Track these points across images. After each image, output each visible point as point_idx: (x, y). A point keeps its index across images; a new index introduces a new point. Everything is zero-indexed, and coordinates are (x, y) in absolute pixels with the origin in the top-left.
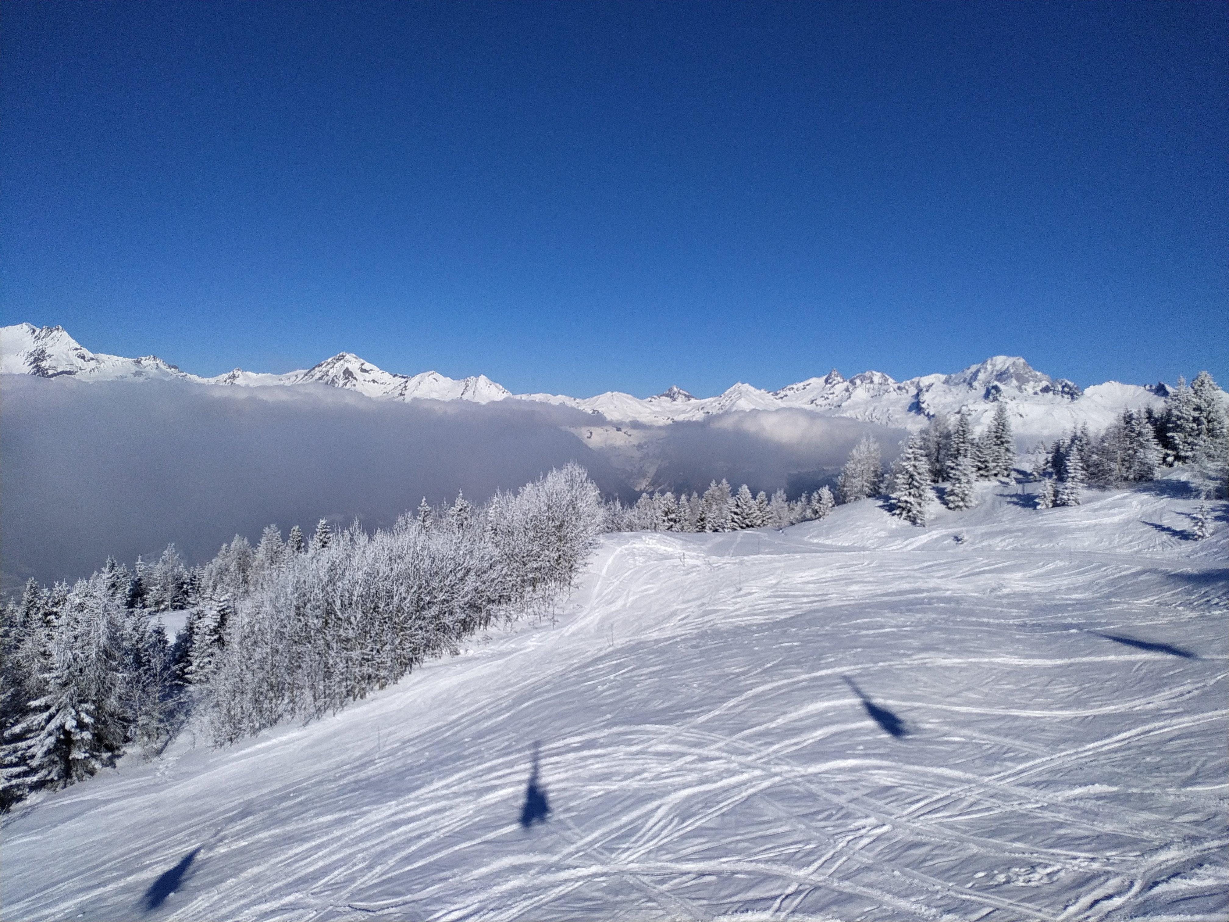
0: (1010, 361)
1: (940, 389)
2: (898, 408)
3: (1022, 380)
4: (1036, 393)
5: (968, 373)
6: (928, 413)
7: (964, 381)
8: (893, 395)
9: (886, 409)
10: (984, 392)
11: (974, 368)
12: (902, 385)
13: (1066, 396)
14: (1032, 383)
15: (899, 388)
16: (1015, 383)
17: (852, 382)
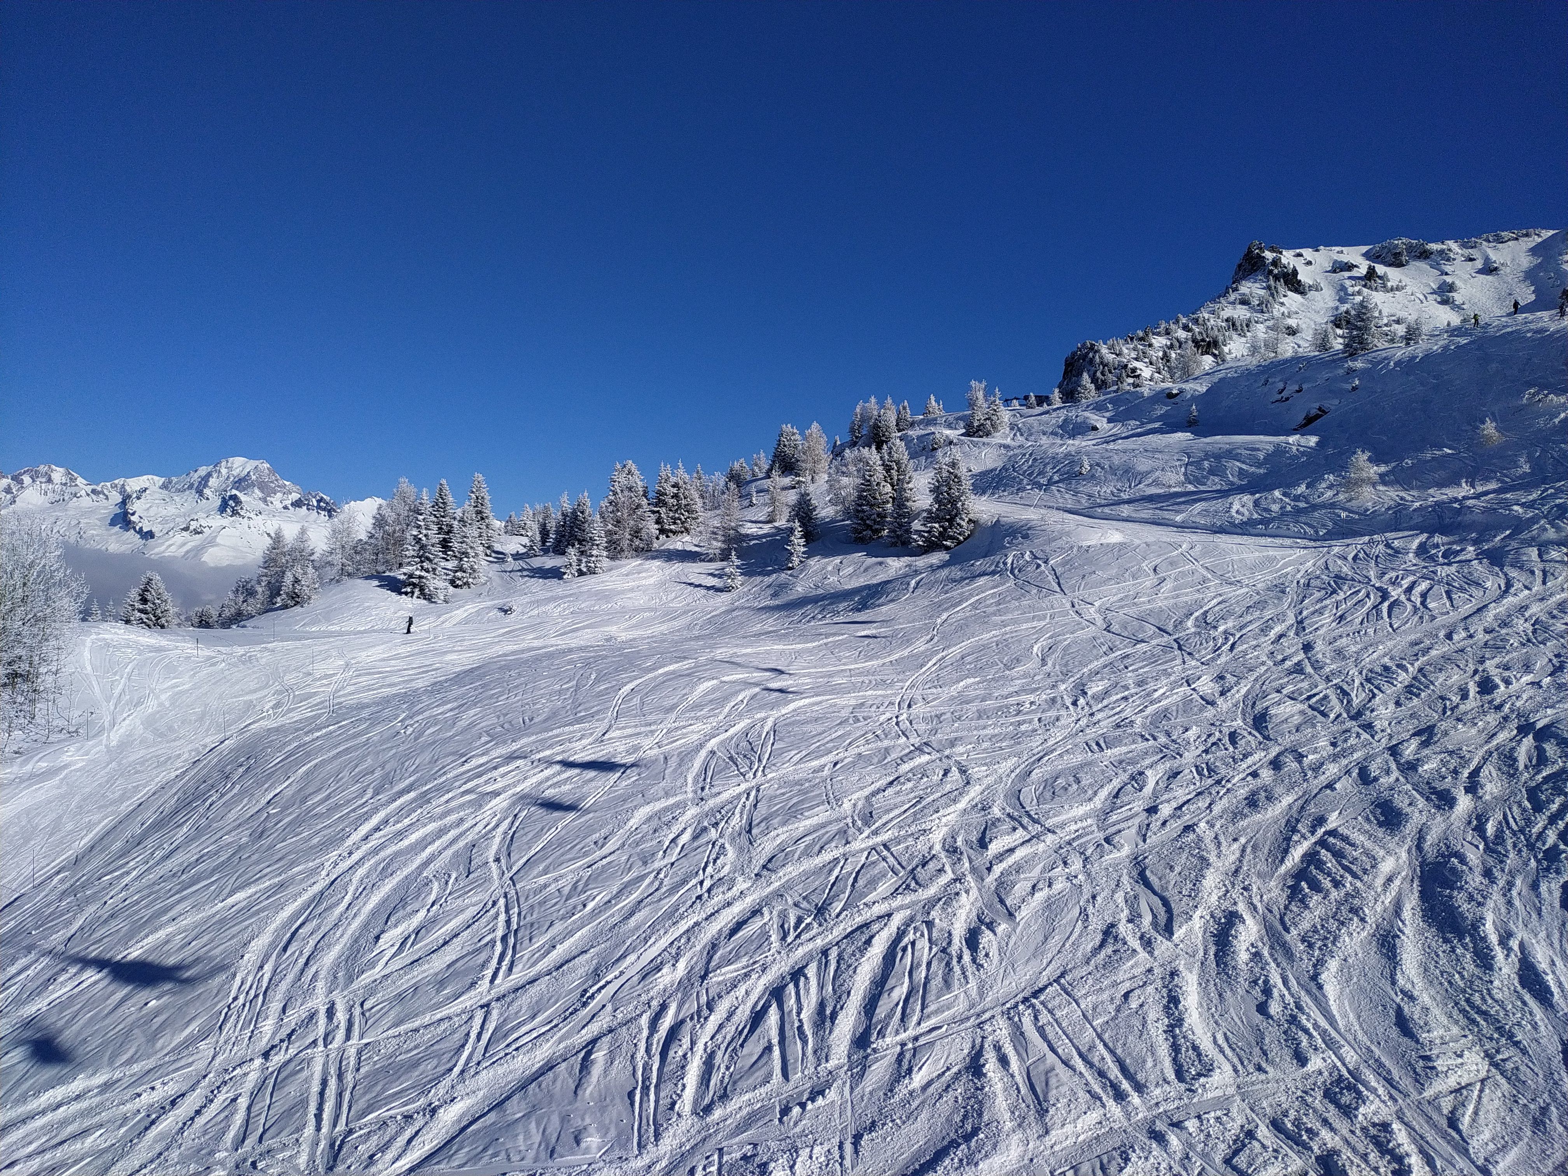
0: (251, 465)
1: (157, 496)
2: (93, 520)
3: (267, 491)
4: (286, 508)
5: (195, 477)
6: (141, 528)
7: (191, 487)
8: (86, 502)
9: (74, 522)
10: (219, 502)
11: (203, 471)
12: (99, 488)
13: (323, 513)
14: (279, 495)
15: (93, 491)
16: (258, 493)
17: (17, 479)
